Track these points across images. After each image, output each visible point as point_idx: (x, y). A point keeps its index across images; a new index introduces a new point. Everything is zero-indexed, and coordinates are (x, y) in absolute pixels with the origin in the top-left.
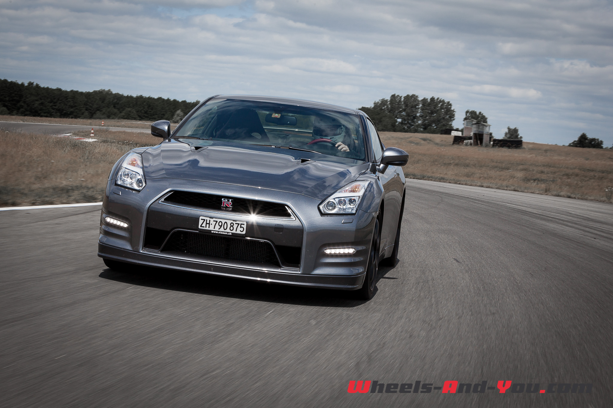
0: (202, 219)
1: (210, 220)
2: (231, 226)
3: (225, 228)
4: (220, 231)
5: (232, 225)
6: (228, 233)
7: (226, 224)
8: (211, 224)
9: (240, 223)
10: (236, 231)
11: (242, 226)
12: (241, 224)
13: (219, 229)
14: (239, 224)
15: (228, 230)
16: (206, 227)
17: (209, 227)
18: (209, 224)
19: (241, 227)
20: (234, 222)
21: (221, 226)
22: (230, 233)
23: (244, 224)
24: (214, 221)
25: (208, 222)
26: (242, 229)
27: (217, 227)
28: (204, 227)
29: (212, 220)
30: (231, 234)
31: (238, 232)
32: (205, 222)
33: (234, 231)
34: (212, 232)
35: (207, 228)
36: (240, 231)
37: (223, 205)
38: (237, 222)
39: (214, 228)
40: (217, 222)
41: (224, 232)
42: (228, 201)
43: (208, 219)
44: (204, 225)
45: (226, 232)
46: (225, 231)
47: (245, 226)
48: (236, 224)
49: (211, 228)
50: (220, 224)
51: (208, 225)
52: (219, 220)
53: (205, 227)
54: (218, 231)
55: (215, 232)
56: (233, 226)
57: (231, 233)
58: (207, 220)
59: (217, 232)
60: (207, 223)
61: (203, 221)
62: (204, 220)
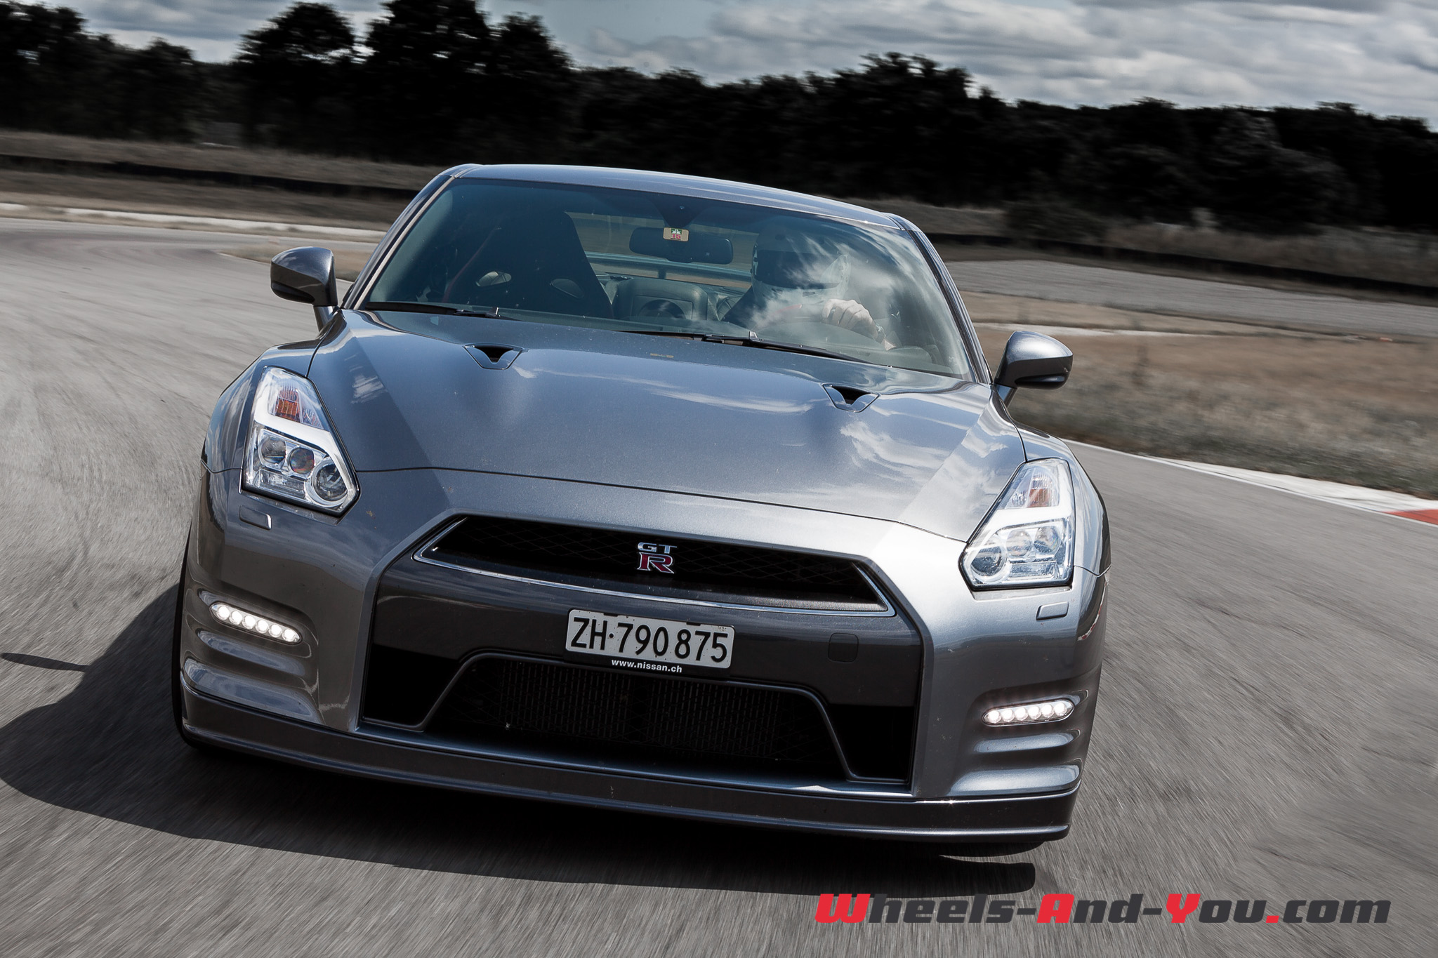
0: (577, 620)
1: (605, 623)
2: (681, 642)
3: (660, 650)
4: (642, 661)
5: (684, 637)
6: (670, 665)
7: (662, 634)
8: (611, 636)
9: (712, 629)
10: (698, 658)
11: (720, 640)
12: (716, 635)
13: (638, 652)
14: (707, 635)
15: (670, 657)
16: (592, 646)
17: (603, 647)
18: (603, 635)
19: (715, 645)
20: (692, 629)
21: (645, 643)
22: (676, 665)
23: (725, 636)
24: (620, 625)
25: (599, 629)
26: (718, 653)
27: (632, 646)
28: (584, 646)
29: (613, 622)
30: (679, 669)
31: (706, 661)
32: (589, 629)
33: (691, 660)
34: (614, 663)
35: (597, 650)
36: (713, 658)
37: (644, 565)
38: (703, 628)
39: (621, 650)
40: (630, 627)
41: (657, 663)
42: (661, 550)
43: (600, 618)
44: (585, 638)
45: (662, 664)
46: (660, 659)
47: (729, 643)
48: (698, 633)
49: (612, 649)
50: (643, 635)
51: (598, 640)
52: (637, 622)
53: (588, 646)
54: (636, 661)
55: (623, 664)
56: (686, 642)
57: (681, 665)
58: (594, 622)
59: (631, 665)
60: (594, 634)
61: (582, 624)
62: (586, 621)
